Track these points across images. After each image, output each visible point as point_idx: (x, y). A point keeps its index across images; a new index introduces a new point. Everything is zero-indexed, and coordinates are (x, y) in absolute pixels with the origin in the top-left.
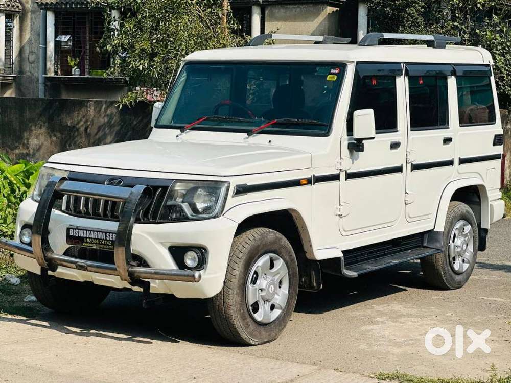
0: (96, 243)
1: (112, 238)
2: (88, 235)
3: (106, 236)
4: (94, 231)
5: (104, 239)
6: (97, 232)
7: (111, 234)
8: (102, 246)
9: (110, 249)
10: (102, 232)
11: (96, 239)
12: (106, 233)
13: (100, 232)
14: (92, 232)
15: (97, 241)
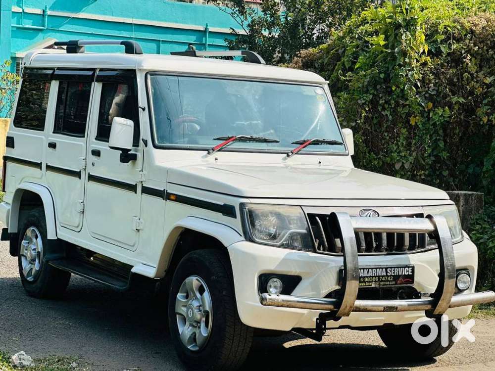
0: (375, 281)
1: (394, 273)
2: (366, 274)
3: (387, 272)
4: (372, 269)
5: (385, 275)
6: (376, 268)
7: (393, 269)
8: (382, 283)
9: (392, 285)
10: (382, 268)
11: (375, 277)
12: (386, 269)
13: (379, 268)
14: (370, 270)
15: (376, 279)
